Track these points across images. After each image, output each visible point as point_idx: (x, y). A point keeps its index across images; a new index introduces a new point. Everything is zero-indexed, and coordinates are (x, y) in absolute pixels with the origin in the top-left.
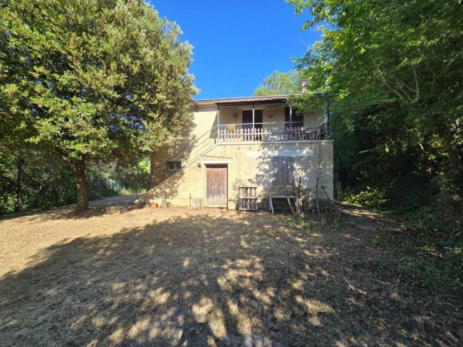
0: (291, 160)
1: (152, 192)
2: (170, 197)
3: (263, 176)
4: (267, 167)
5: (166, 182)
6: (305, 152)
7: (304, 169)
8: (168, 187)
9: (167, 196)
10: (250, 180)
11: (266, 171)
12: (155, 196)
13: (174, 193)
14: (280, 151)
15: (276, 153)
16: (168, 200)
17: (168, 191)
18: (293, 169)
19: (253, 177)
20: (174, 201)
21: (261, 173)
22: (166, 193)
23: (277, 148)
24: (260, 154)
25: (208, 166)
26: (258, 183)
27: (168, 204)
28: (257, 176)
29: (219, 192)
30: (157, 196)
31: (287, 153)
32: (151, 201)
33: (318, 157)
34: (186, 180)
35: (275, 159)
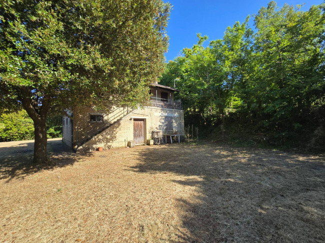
0: (172, 118)
1: (95, 139)
2: (111, 141)
3: (161, 126)
4: (163, 121)
5: (107, 130)
6: (176, 114)
7: (176, 122)
8: (109, 134)
9: (108, 141)
10: (156, 128)
11: (163, 123)
12: (98, 142)
13: (113, 138)
14: (168, 113)
15: (166, 114)
16: (109, 144)
17: (109, 137)
18: (172, 122)
19: (158, 126)
20: (114, 144)
21: (161, 124)
22: (107, 139)
23: (167, 112)
24: (160, 114)
25: (135, 120)
26: (160, 129)
27: (109, 147)
28: (160, 126)
29: (140, 136)
30: (99, 141)
31: (170, 115)
32: (94, 146)
33: (180, 117)
34: (122, 129)
35: (166, 117)
